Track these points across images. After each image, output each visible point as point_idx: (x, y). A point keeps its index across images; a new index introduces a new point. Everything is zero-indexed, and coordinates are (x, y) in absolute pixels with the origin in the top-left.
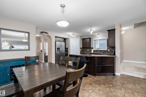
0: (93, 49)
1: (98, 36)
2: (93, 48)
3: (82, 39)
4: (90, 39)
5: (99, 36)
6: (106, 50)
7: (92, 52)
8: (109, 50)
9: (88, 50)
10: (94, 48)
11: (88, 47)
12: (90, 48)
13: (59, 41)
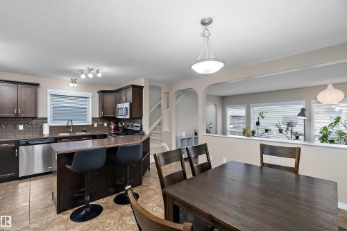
0: (47, 122)
2: (45, 120)
7: (46, 132)
8: (96, 125)
9: (22, 127)
10: (49, 120)
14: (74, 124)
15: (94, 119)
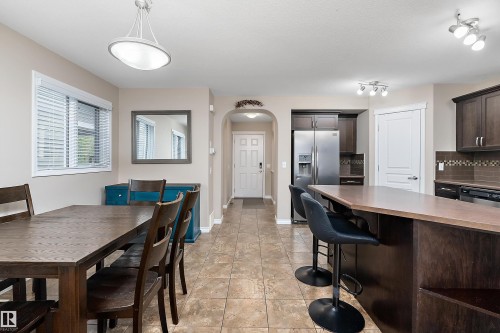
3: (456, 101)
13: (313, 127)
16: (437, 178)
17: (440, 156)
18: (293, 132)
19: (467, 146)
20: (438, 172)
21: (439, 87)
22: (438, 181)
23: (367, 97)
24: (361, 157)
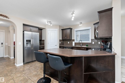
0: (74, 41)
1: (80, 25)
3: (62, 30)
4: (71, 29)
5: (82, 25)
6: (90, 42)
7: (74, 45)
8: (93, 43)
9: (69, 43)
11: (68, 38)
12: (71, 40)
13: (31, 31)
14: (82, 42)
15: (92, 40)
16: (60, 45)
17: (60, 40)
18: (23, 31)
19: (64, 39)
20: (60, 44)
21: (60, 26)
22: (60, 46)
23: (45, 25)
24: (44, 41)
